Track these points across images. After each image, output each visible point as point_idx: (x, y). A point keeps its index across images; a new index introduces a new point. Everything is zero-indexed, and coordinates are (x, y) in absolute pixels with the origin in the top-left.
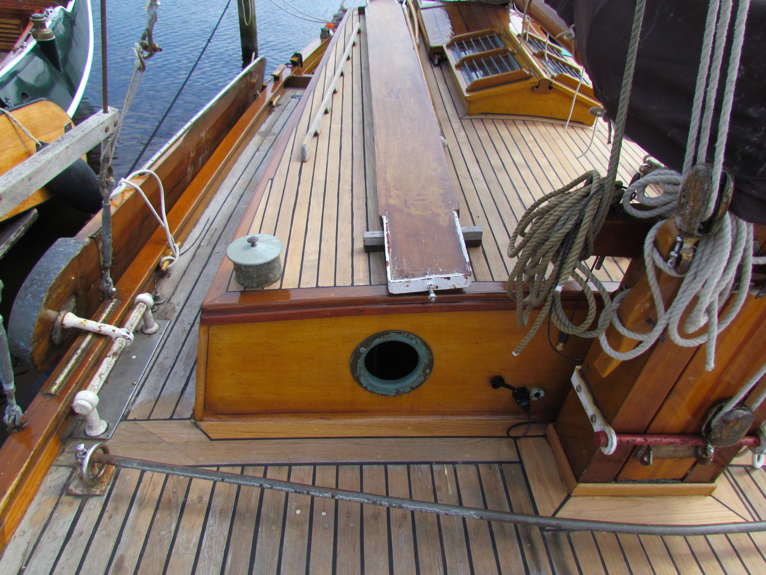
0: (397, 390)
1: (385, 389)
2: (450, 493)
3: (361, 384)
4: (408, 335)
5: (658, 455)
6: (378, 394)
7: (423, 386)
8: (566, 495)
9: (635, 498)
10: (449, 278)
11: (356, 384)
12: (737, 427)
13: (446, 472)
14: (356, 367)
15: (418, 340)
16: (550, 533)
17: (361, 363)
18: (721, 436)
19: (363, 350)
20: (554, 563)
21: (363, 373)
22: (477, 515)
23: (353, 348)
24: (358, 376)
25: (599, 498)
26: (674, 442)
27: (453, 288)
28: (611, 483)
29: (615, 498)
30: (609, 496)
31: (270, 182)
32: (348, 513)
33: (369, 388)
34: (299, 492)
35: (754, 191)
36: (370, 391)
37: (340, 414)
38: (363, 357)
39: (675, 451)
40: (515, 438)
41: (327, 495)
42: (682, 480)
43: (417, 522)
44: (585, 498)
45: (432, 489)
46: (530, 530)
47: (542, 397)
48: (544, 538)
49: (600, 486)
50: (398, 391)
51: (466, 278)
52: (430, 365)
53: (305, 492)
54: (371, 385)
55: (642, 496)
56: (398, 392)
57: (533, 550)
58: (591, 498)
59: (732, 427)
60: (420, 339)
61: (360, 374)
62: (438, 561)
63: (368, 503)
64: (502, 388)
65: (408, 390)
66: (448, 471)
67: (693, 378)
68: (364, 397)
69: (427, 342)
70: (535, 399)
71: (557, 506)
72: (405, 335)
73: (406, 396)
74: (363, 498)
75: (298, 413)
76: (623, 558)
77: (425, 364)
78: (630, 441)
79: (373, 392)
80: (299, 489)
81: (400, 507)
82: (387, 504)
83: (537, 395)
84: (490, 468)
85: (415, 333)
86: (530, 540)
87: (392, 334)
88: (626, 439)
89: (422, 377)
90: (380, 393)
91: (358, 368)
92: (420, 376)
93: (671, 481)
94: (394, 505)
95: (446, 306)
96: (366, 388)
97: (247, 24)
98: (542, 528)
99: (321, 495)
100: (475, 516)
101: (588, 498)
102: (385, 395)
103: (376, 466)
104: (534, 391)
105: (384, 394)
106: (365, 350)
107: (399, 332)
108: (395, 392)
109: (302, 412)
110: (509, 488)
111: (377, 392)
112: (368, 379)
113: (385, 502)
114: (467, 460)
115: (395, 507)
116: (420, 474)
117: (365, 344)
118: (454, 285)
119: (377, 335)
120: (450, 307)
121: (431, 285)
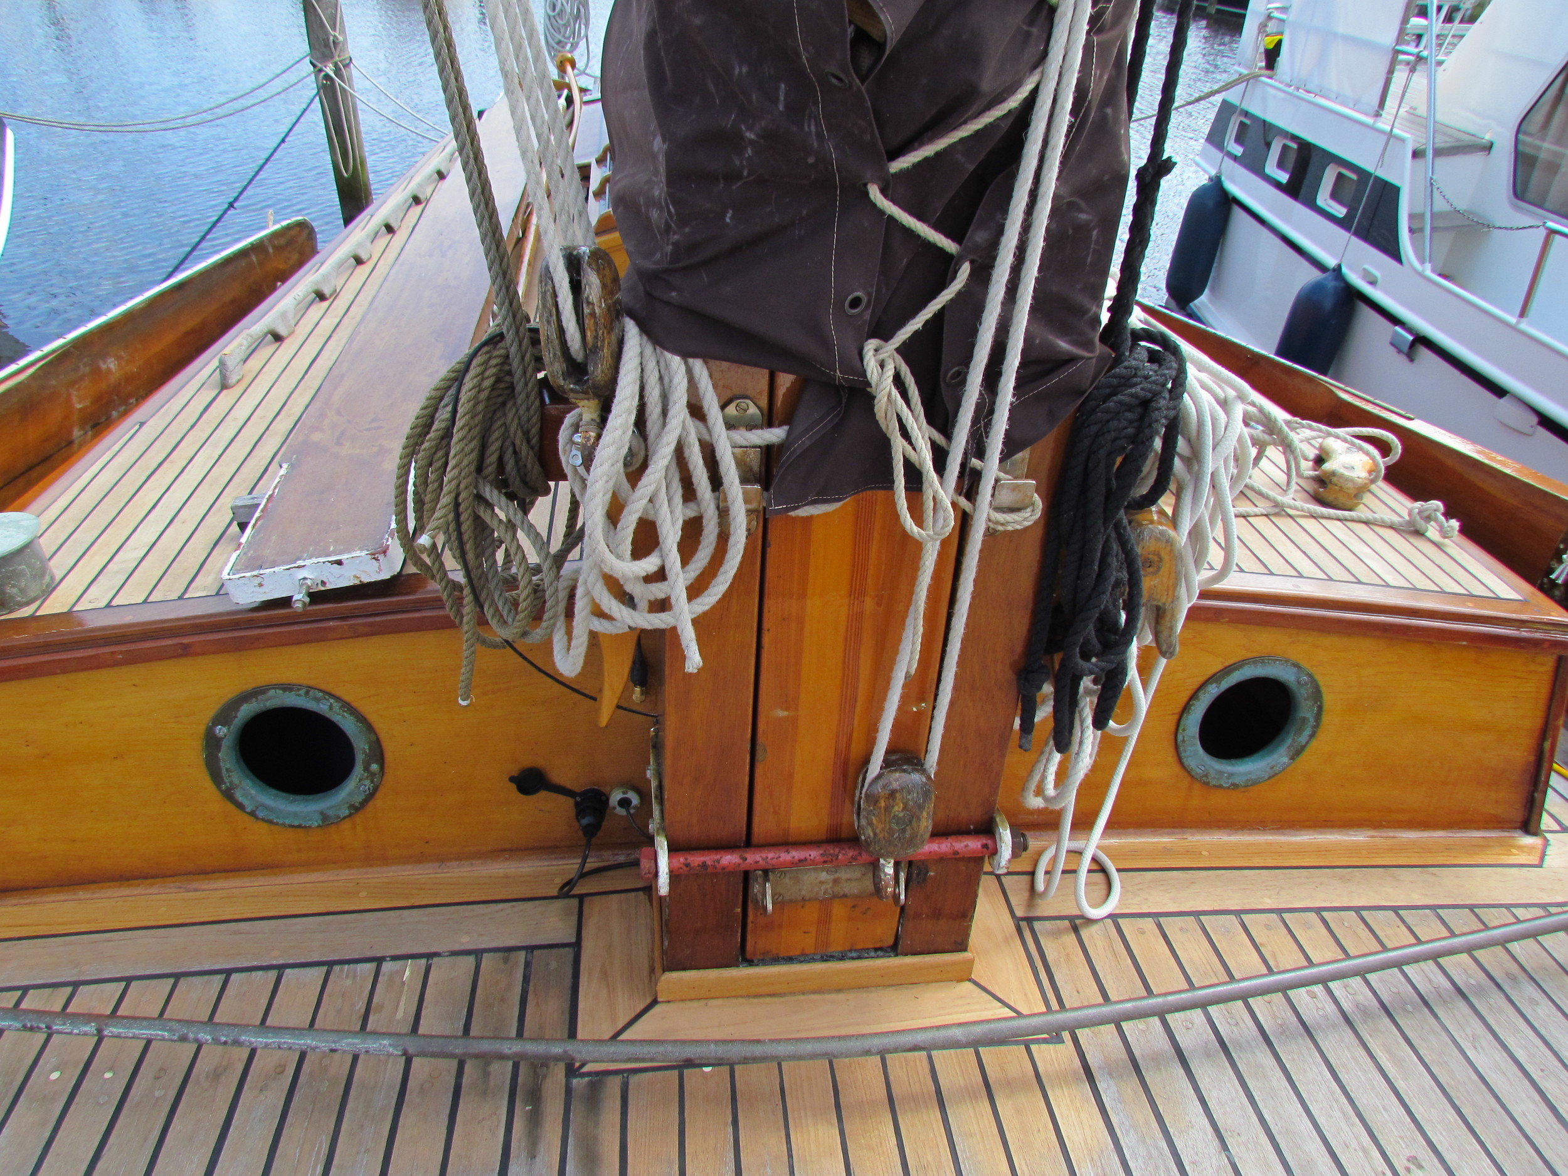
0: (322, 813)
1: (296, 815)
2: (400, 1014)
3: (240, 806)
4: (307, 693)
5: (803, 893)
6: (284, 825)
7: (378, 801)
8: (649, 1001)
9: (802, 997)
10: (339, 563)
11: (230, 807)
12: (896, 808)
13: (407, 973)
14: (219, 769)
15: (332, 701)
16: (587, 1079)
17: (227, 758)
18: (875, 834)
19: (221, 731)
20: (571, 1141)
21: (236, 781)
22: (395, 1046)
23: (202, 729)
24: (229, 789)
25: (719, 1002)
26: (806, 859)
27: (357, 582)
28: (738, 966)
29: (755, 1000)
30: (741, 996)
31: (137, 427)
32: (161, 1069)
33: (261, 814)
34: (32, 1029)
35: (674, 294)
36: (263, 820)
37: (217, 875)
38: (226, 744)
39: (836, 881)
40: (581, 898)
41: (86, 1029)
42: (894, 949)
43: (302, 1079)
44: (689, 1004)
45: (363, 1010)
46: (545, 1077)
47: (635, 807)
48: (569, 1091)
49: (713, 974)
50: (325, 817)
51: (377, 559)
52: (378, 753)
53: (44, 1026)
54: (266, 807)
55: (814, 992)
56: (327, 821)
57: (535, 1120)
58: (702, 1002)
59: (888, 809)
60: (338, 699)
61: (231, 782)
62: (318, 1153)
63: (172, 1040)
64: (543, 794)
65: (347, 812)
66: (412, 973)
67: (785, 713)
68: (259, 836)
69: (355, 704)
70: (621, 811)
71: (620, 1025)
72: (302, 692)
73: (346, 825)
74: (160, 1030)
75: (128, 880)
76: (730, 1120)
77: (364, 752)
78: (709, 863)
79: (271, 822)
80: (30, 1021)
81: (237, 1043)
82: (209, 1037)
83: (625, 803)
84: (506, 960)
85: (323, 687)
86: (535, 1097)
87: (272, 693)
88: (696, 859)
89: (367, 782)
90: (287, 822)
91: (224, 771)
92: (360, 780)
93: (872, 954)
94: (223, 1039)
95: (365, 625)
96: (252, 814)
97: (345, 175)
98: (572, 1071)
99: (76, 1031)
100: (391, 1049)
101: (695, 1004)
102: (299, 826)
103: (260, 973)
104: (616, 796)
105: (296, 823)
106: (225, 730)
107: (287, 688)
108: (318, 817)
109: (136, 878)
110: (530, 997)
111: (281, 821)
112: (251, 792)
113: (205, 1033)
114: (463, 948)
115: (225, 1043)
116: (349, 982)
117: (224, 716)
118: (356, 577)
119: (245, 697)
120: (371, 625)
121: (305, 579)
